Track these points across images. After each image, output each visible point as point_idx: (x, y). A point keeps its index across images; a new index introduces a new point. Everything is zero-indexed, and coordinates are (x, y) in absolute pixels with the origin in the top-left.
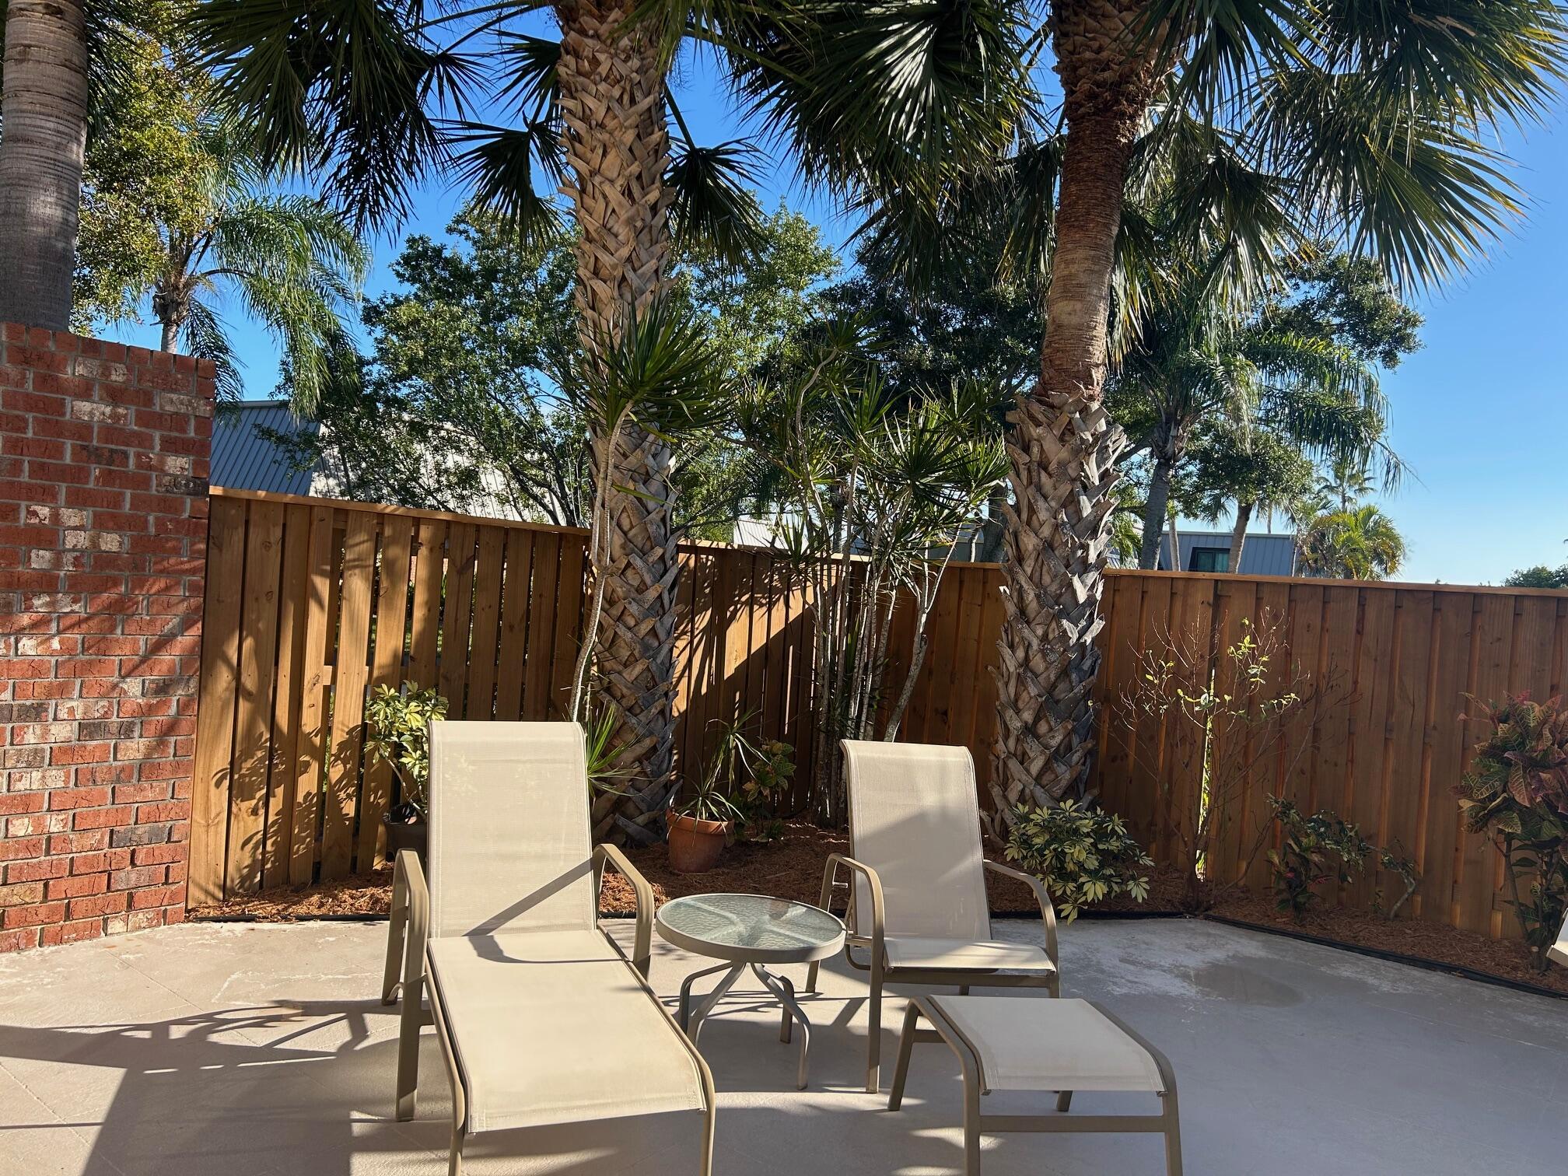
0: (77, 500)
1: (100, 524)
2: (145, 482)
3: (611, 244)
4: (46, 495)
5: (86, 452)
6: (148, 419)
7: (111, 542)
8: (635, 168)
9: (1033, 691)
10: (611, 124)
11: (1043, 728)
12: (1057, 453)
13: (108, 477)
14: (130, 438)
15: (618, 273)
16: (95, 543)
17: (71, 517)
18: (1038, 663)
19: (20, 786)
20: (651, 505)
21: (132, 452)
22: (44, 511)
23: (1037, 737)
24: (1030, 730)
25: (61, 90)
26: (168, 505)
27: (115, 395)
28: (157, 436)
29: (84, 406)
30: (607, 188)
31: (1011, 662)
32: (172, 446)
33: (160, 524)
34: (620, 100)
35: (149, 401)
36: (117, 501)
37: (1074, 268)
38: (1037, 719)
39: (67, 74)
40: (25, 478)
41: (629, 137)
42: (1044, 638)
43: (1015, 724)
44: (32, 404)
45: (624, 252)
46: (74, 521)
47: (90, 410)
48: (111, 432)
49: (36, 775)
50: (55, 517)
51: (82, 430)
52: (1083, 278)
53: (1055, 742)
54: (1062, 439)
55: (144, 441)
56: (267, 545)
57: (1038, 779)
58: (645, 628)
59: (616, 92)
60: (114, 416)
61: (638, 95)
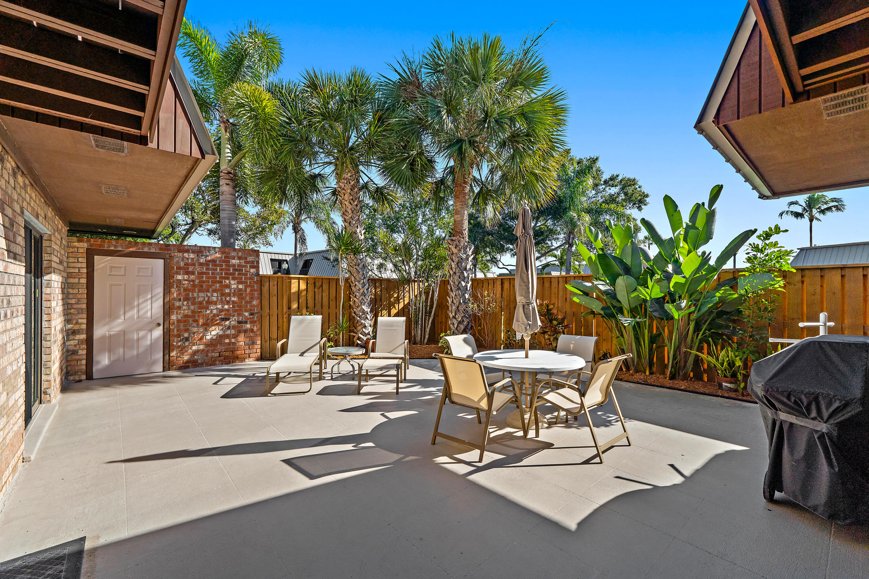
0: (234, 279)
1: (239, 283)
2: (247, 274)
3: (347, 214)
4: (228, 278)
5: (235, 270)
6: (247, 262)
7: (241, 286)
8: (351, 197)
9: (454, 308)
10: (345, 188)
11: (457, 316)
12: (455, 251)
13: (239, 274)
14: (243, 266)
15: (349, 221)
16: (237, 287)
17: (233, 282)
18: (455, 301)
19: (226, 333)
20: (360, 271)
21: (244, 269)
22: (227, 281)
23: (456, 319)
24: (454, 317)
25: (230, 200)
26: (251, 278)
27: (240, 258)
28: (248, 265)
29: (234, 261)
30: (345, 202)
31: (450, 301)
32: (251, 267)
33: (250, 282)
34: (347, 183)
35: (246, 259)
36: (241, 278)
37: (457, 207)
38: (456, 314)
39: (231, 196)
40: (223, 275)
41: (349, 191)
42: (456, 295)
43: (451, 316)
44: (224, 261)
45: (350, 216)
46: (233, 283)
47: (235, 262)
48: (239, 266)
49: (229, 331)
50: (230, 282)
51: (234, 265)
52: (460, 209)
53: (459, 320)
54: (456, 248)
55: (246, 267)
56: (274, 285)
57: (457, 329)
58: (360, 299)
59: (346, 182)
60: (240, 262)
61: (351, 181)
